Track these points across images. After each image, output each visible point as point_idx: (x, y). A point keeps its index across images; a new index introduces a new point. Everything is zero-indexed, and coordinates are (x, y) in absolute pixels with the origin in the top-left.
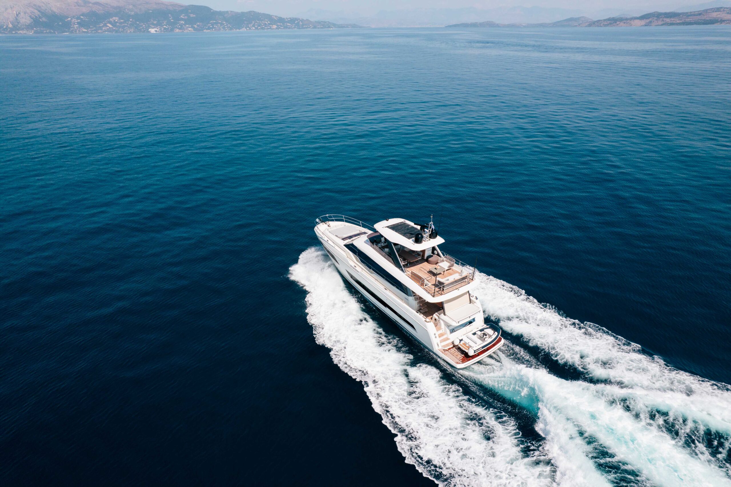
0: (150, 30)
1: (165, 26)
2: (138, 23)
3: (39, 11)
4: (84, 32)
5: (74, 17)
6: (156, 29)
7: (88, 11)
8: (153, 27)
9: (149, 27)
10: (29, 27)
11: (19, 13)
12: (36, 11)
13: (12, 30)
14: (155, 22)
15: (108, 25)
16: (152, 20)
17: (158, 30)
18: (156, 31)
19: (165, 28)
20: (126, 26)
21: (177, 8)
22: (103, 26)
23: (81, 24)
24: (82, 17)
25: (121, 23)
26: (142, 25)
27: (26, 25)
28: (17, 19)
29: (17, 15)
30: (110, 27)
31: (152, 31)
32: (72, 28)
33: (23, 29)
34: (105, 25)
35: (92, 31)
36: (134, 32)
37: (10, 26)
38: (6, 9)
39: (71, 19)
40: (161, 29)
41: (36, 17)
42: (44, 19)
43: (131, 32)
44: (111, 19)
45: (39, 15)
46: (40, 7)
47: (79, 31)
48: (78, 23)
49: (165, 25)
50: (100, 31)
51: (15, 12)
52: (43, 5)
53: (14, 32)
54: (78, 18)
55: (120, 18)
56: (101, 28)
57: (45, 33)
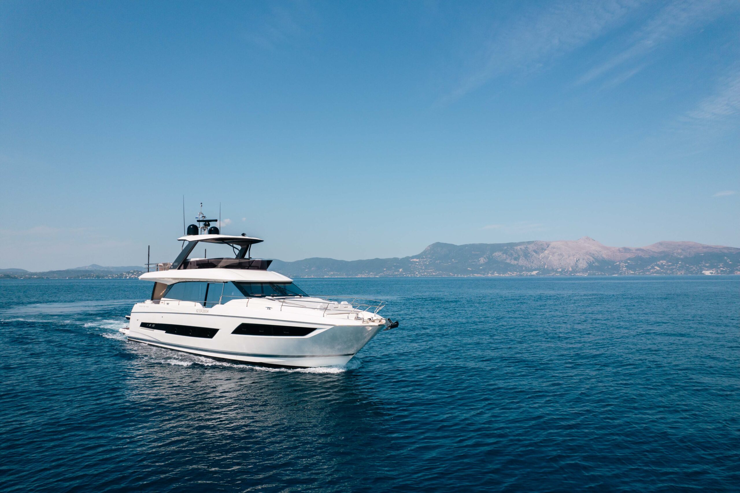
0: (703, 272)
1: (722, 269)
2: (687, 265)
3: (593, 258)
4: (632, 274)
5: (622, 261)
6: (711, 271)
7: (634, 256)
8: (706, 269)
9: (702, 270)
10: (585, 270)
11: (579, 260)
12: (591, 258)
13: (571, 272)
14: (707, 265)
15: (656, 267)
16: (703, 263)
17: (714, 272)
18: (712, 273)
19: (722, 271)
20: (674, 269)
21: (733, 251)
22: (650, 269)
23: (629, 267)
24: (629, 261)
25: (669, 266)
26: (692, 268)
27: (582, 269)
28: (576, 265)
29: (577, 261)
30: (657, 270)
31: (707, 273)
32: (621, 270)
33: (579, 272)
34: (653, 268)
35: (640, 273)
36: (684, 274)
37: (570, 269)
38: (569, 256)
39: (620, 263)
40: (717, 271)
41: (591, 262)
42: (596, 264)
43: (681, 274)
44: (658, 263)
45: (593, 261)
46: (594, 254)
47: (628, 273)
48: (625, 266)
49: (721, 267)
50: (647, 273)
51: (575, 259)
52: (597, 253)
53: (573, 274)
54: (626, 262)
55: (668, 262)
56: (648, 270)
57: (598, 275)
